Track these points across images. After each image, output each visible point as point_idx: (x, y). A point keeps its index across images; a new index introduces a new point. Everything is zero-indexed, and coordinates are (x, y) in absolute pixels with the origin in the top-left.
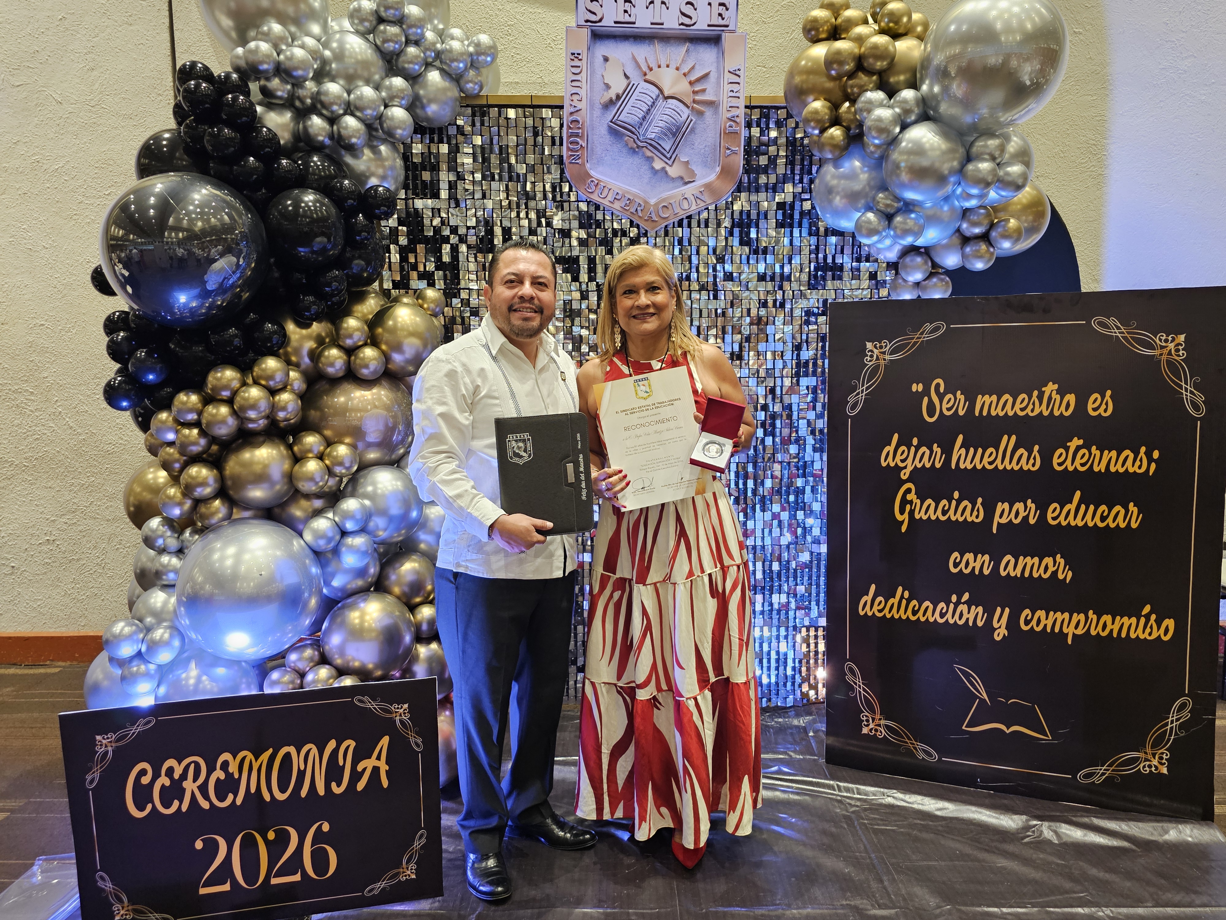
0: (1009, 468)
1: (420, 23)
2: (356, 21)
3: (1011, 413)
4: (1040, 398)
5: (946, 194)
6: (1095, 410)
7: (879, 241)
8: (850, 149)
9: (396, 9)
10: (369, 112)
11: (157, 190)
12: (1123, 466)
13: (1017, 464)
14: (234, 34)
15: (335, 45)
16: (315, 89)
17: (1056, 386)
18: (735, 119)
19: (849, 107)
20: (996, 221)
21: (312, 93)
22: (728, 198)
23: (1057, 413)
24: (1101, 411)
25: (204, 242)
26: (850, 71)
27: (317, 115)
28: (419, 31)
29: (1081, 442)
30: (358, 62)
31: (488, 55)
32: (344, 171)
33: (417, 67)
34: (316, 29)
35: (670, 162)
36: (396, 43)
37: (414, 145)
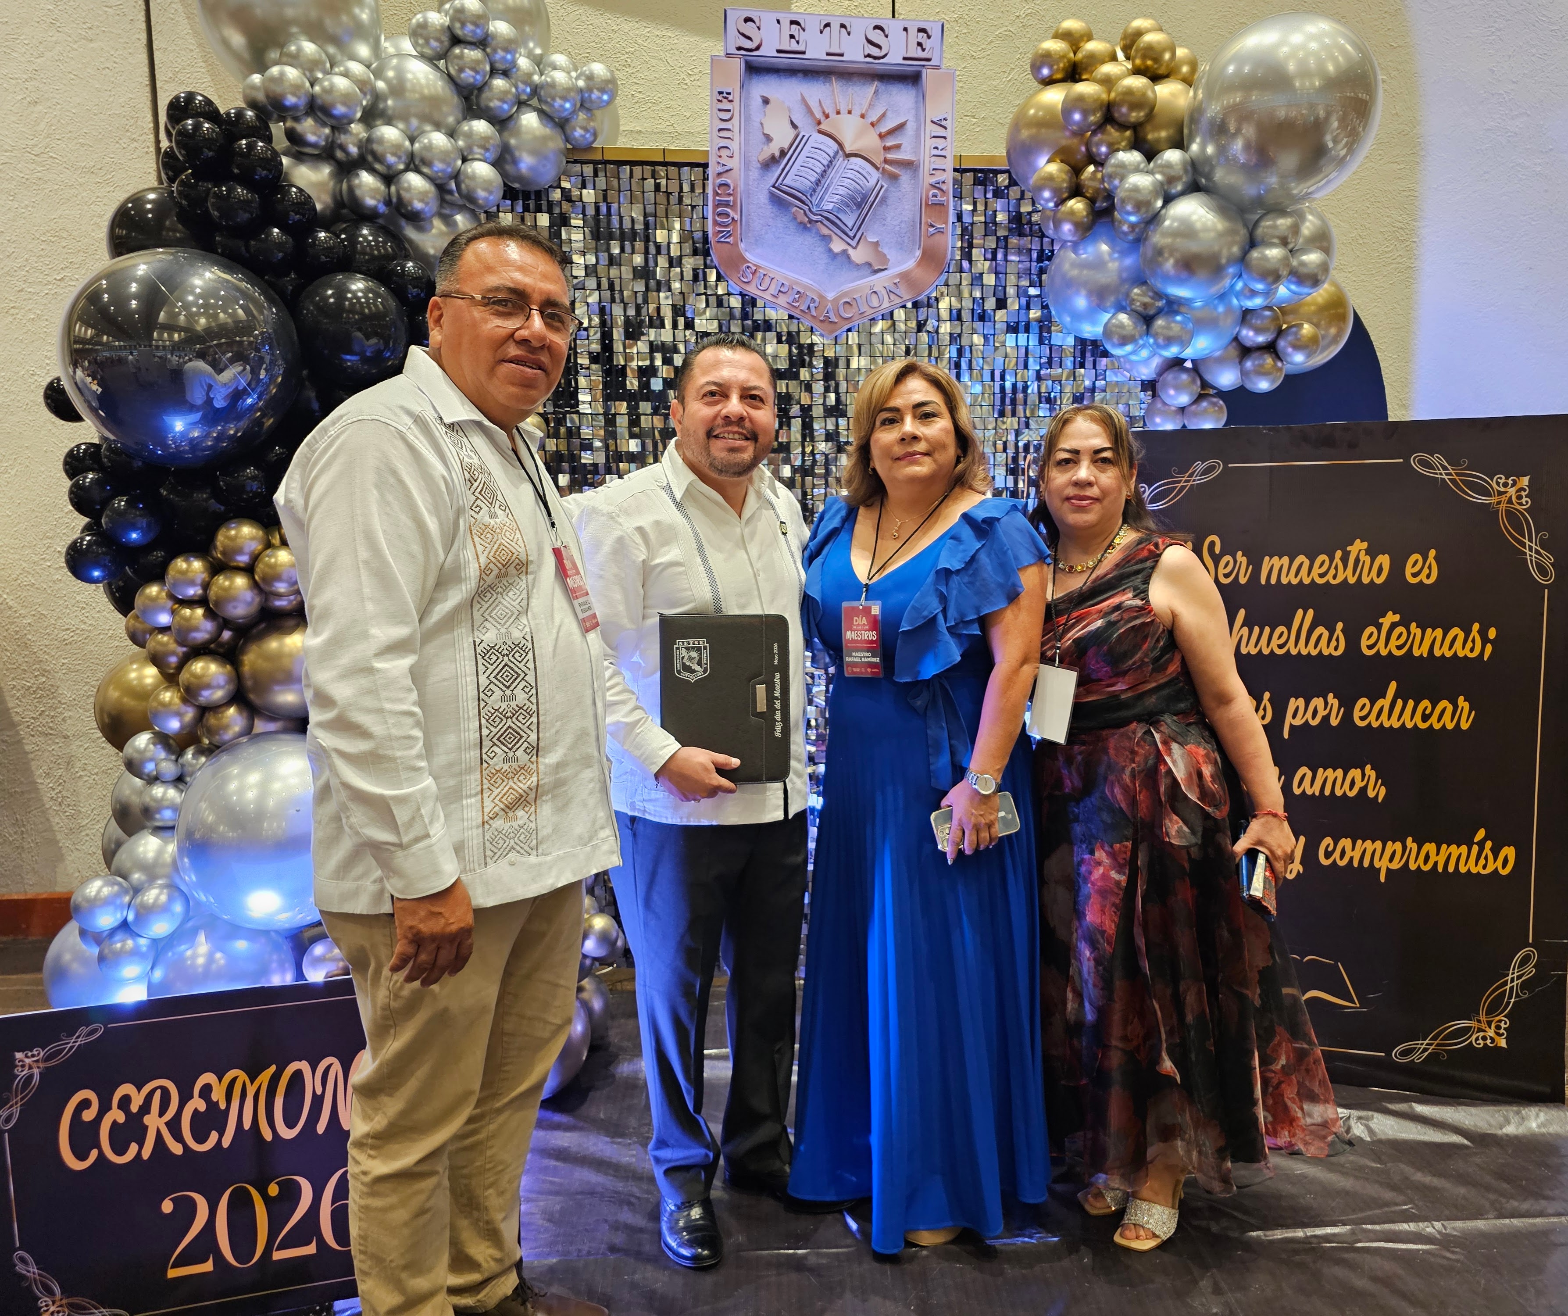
0: (1304, 652)
1: (510, 46)
2: (421, 41)
3: (1307, 581)
4: (1345, 560)
5: (1222, 291)
6: (1415, 575)
7: (1134, 352)
8: (1095, 228)
9: (476, 25)
10: (439, 166)
11: (140, 273)
12: (1450, 648)
13: (1315, 647)
14: (246, 56)
15: (391, 74)
16: (364, 135)
17: (1365, 545)
18: (941, 186)
19: (1094, 172)
20: (1284, 326)
21: (360, 141)
22: (931, 293)
23: (1366, 580)
24: (1423, 577)
25: (211, 347)
26: (1095, 123)
27: (367, 170)
28: (509, 57)
29: (1397, 618)
30: (424, 98)
31: (603, 91)
32: (405, 249)
33: (506, 106)
34: (363, 50)
35: (854, 243)
36: (477, 72)
37: (501, 214)
